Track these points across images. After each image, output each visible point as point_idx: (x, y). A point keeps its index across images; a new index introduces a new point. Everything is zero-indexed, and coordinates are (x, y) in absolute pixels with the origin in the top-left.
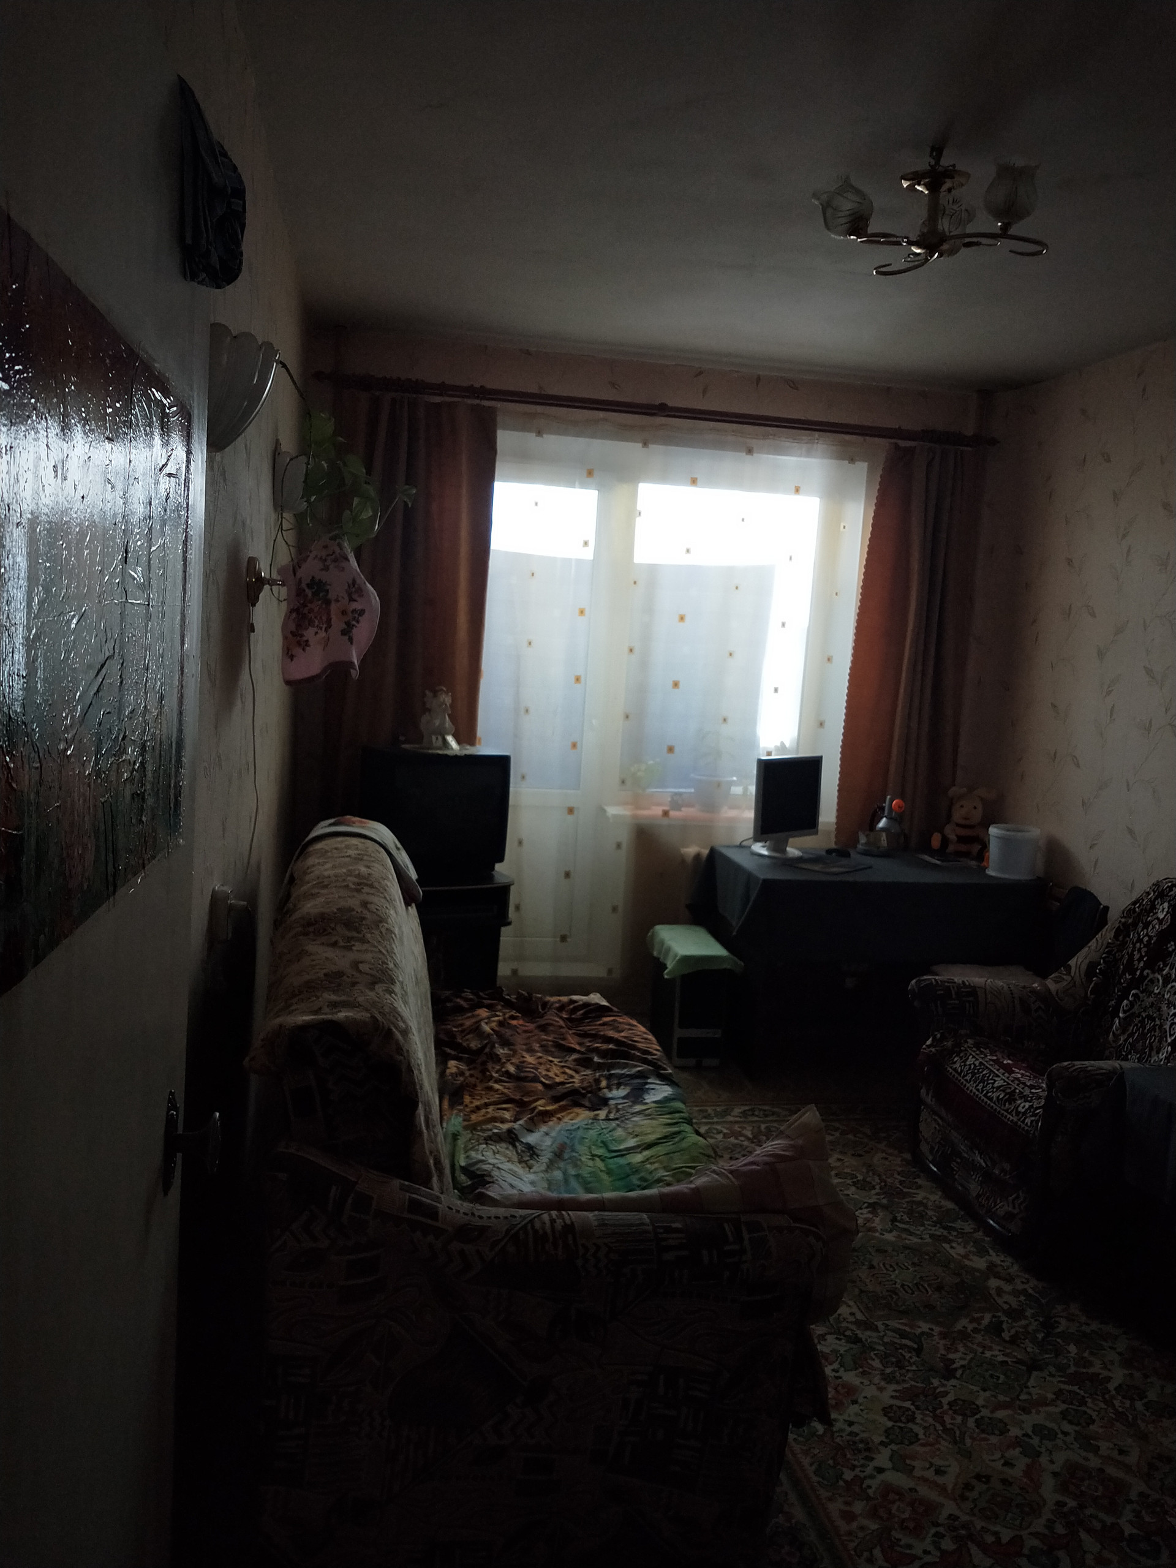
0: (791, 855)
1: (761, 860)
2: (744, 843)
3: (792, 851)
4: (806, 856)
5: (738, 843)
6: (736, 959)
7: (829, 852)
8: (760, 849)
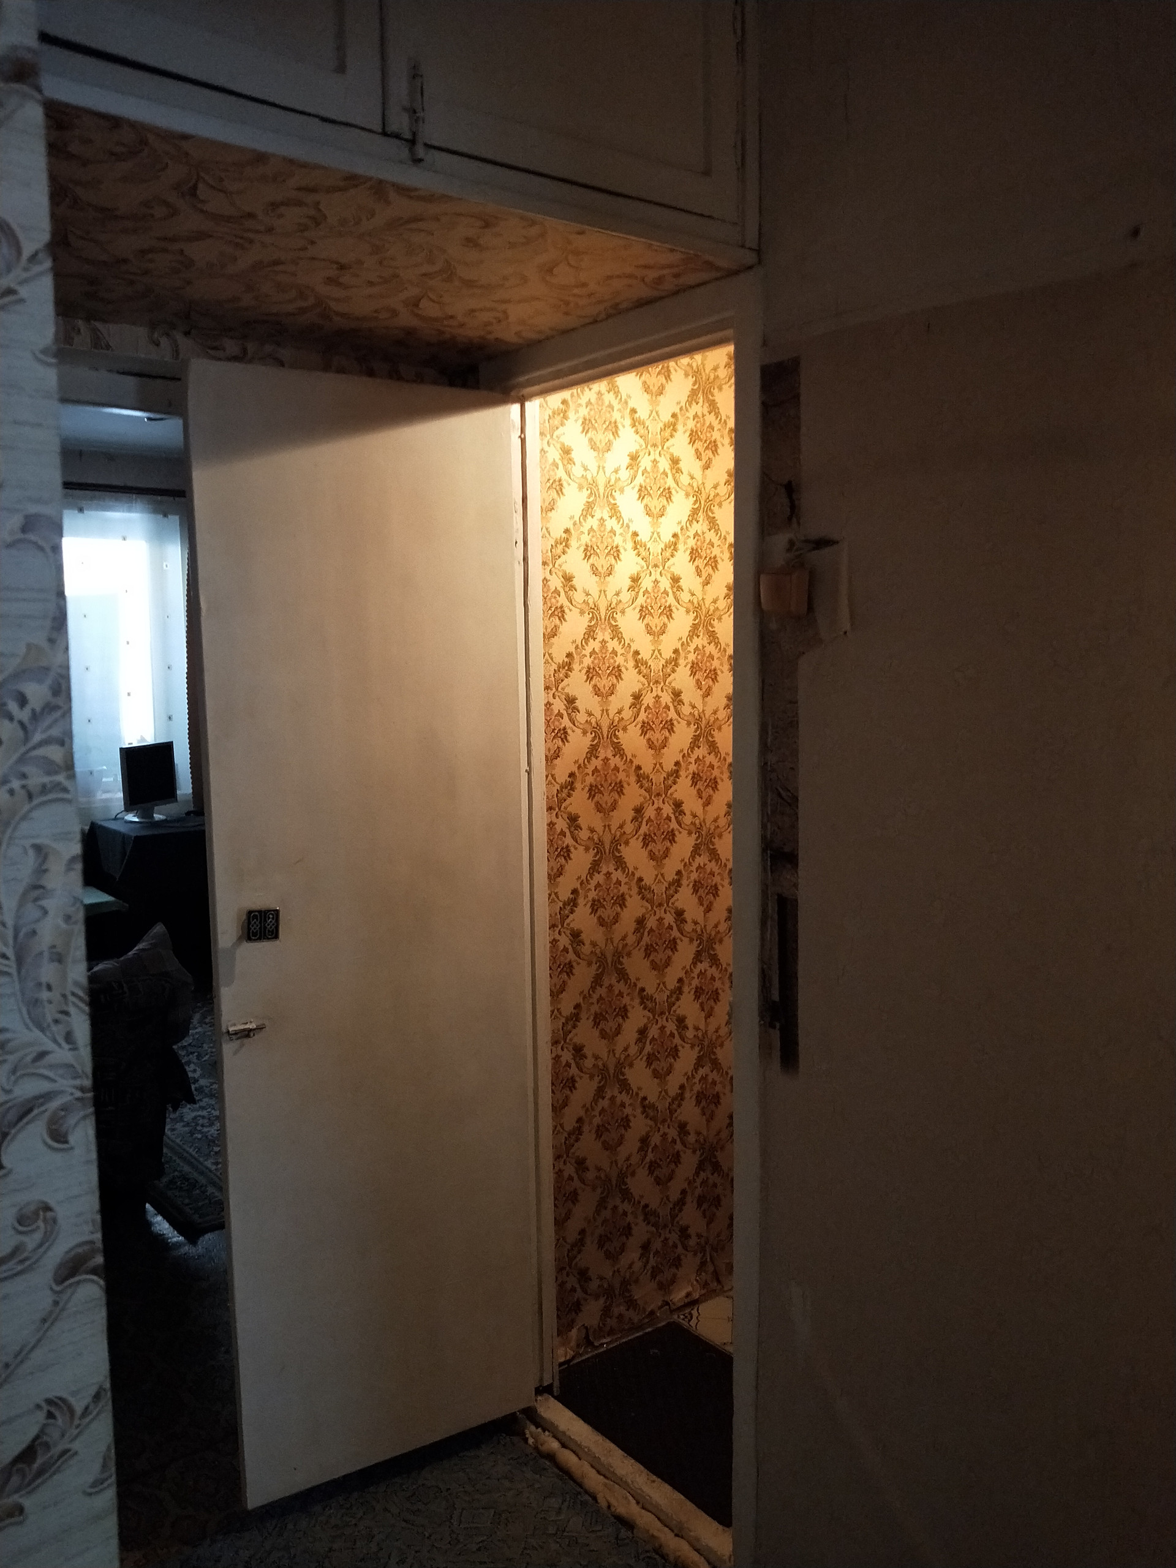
0: (156, 819)
1: (133, 825)
2: (118, 816)
3: (157, 817)
4: (168, 819)
5: (114, 817)
6: (121, 902)
7: (188, 813)
8: (131, 817)
